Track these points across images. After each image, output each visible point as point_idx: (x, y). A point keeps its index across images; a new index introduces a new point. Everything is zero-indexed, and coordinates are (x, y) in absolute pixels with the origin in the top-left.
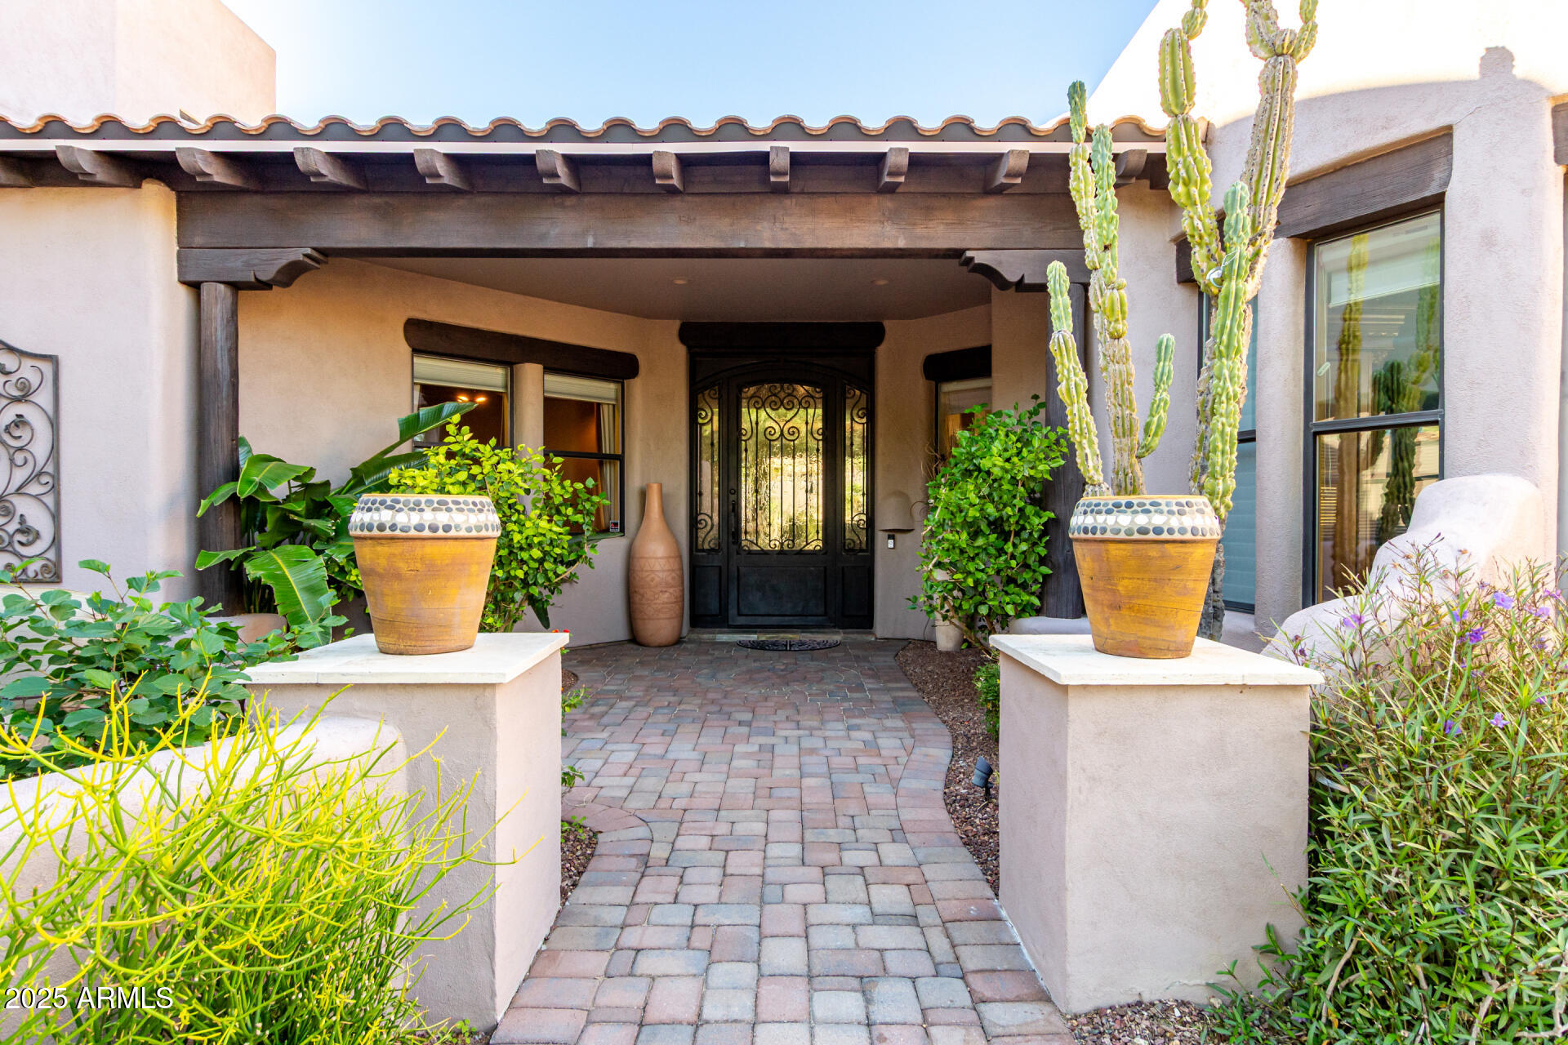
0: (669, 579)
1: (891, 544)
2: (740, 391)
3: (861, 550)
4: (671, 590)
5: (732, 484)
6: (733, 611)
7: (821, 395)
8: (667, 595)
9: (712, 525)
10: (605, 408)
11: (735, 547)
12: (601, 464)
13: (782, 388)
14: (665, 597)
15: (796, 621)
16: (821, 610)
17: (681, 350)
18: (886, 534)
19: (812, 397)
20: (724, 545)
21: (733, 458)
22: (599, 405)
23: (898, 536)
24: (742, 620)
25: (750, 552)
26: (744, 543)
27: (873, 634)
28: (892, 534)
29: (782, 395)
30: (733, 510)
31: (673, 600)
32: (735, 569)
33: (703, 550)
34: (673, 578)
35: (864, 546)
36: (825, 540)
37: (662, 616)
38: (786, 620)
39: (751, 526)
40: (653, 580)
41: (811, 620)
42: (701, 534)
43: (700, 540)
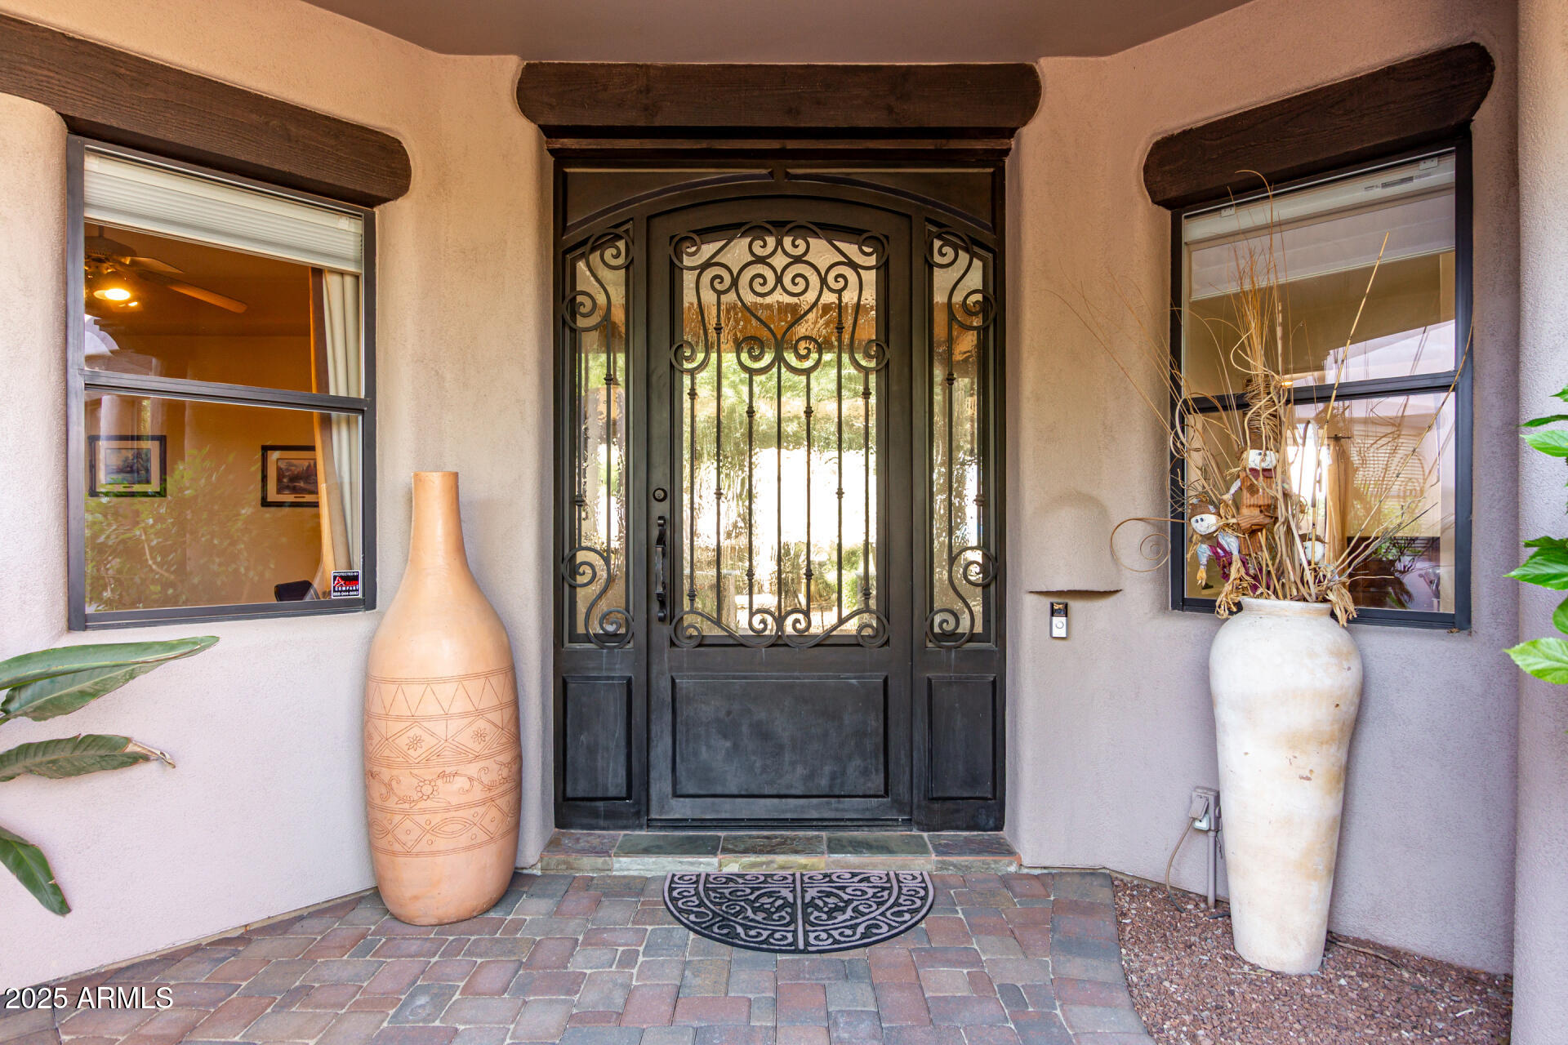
0: (466, 739)
1: (1059, 625)
2: (679, 254)
3: (973, 637)
4: (473, 769)
5: (660, 478)
6: (660, 786)
7: (872, 261)
8: (461, 783)
9: (611, 579)
10: (332, 284)
11: (663, 631)
12: (326, 422)
13: (779, 243)
14: (456, 790)
15: (813, 809)
16: (876, 782)
17: (523, 135)
18: (1046, 602)
19: (854, 266)
20: (640, 628)
21: (661, 416)
22: (318, 272)
23: (1075, 605)
24: (682, 809)
25: (702, 642)
26: (688, 619)
27: (1008, 851)
28: (1061, 602)
29: (779, 261)
30: (661, 540)
31: (478, 794)
32: (665, 684)
33: (587, 638)
34: (480, 735)
35: (978, 629)
36: (885, 613)
37: (441, 844)
38: (790, 808)
39: (706, 576)
40: (416, 742)
41: (851, 807)
42: (584, 596)
43: (581, 609)
